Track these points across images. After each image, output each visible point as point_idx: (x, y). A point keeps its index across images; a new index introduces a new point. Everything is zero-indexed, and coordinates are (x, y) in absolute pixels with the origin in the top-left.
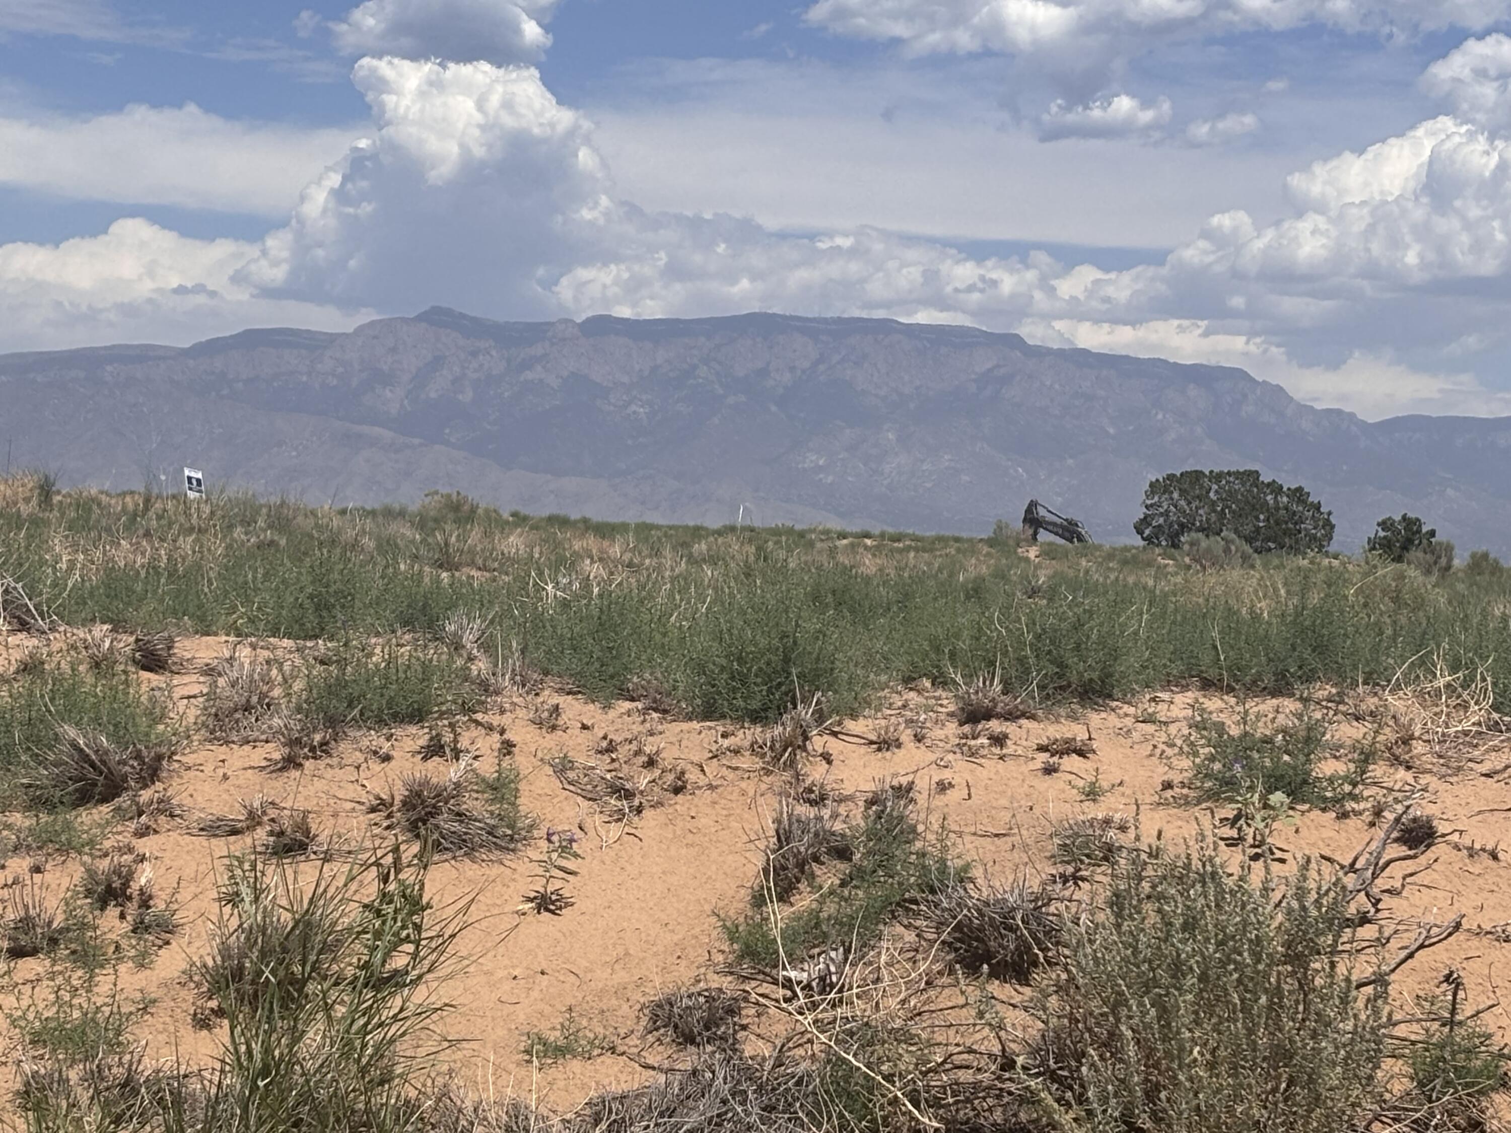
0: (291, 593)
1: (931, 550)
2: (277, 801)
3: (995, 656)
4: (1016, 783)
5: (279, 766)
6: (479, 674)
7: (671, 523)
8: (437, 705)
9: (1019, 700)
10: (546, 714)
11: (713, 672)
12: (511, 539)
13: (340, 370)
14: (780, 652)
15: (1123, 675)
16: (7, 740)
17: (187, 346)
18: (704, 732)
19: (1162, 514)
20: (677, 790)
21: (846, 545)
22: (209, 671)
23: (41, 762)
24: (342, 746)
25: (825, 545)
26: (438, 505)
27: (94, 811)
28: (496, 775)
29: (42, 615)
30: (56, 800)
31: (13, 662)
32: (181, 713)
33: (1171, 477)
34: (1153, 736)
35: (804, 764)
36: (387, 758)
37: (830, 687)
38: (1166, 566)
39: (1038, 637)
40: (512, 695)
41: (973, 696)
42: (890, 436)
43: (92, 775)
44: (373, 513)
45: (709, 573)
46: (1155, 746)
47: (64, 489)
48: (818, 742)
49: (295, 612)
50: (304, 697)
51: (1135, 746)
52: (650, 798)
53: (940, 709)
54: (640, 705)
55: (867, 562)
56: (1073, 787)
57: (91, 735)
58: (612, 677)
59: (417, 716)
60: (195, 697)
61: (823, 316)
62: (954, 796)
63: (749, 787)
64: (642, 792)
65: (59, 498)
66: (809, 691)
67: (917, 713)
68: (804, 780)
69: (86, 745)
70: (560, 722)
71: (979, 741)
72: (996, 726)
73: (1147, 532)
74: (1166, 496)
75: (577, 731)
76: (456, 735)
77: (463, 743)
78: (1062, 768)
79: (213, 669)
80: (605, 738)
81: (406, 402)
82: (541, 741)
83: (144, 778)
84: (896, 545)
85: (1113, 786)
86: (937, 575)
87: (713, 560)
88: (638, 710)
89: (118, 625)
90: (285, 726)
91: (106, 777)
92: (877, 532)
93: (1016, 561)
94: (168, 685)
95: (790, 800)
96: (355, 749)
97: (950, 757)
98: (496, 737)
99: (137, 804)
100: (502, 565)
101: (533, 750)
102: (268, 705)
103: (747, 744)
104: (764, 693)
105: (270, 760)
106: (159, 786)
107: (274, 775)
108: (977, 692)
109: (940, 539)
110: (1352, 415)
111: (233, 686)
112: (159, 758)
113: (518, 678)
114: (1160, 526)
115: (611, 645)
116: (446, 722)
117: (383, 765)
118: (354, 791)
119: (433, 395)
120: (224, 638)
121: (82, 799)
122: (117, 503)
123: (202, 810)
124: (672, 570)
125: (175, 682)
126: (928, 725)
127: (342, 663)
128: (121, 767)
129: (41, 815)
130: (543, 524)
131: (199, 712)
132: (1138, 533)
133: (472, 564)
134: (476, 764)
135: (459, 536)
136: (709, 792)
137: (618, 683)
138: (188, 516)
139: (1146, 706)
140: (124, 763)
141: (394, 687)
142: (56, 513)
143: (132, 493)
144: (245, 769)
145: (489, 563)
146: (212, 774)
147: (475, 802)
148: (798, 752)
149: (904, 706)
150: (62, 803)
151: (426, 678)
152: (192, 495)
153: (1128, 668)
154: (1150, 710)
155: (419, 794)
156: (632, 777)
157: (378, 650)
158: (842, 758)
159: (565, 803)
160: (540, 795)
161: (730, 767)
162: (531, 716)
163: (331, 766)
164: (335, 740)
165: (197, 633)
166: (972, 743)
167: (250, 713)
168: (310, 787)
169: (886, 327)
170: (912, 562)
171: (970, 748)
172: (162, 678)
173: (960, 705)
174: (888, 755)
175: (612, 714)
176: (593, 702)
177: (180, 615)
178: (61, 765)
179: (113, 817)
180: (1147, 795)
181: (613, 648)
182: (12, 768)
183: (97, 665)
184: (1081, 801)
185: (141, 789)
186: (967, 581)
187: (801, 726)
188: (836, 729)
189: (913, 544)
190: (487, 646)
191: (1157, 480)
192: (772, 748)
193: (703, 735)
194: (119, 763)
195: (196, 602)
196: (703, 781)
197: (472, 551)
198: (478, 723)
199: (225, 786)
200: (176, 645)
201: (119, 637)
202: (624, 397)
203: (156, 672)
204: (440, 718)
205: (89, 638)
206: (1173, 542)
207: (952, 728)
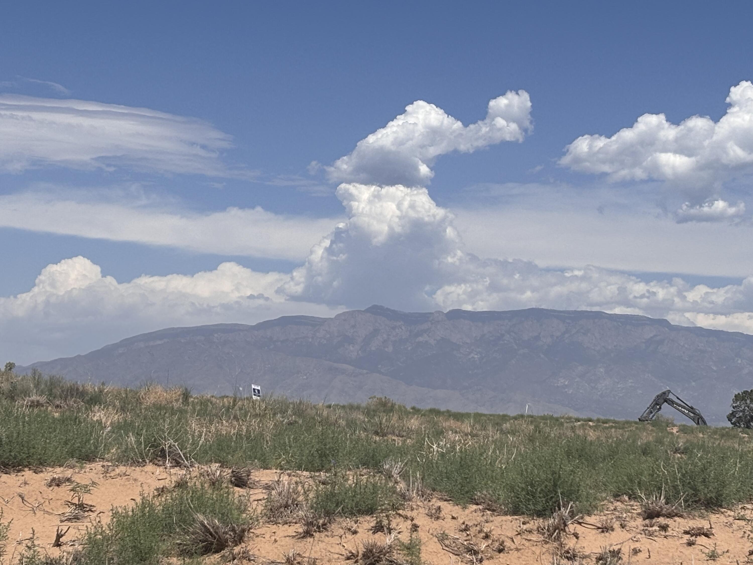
0: (307, 448)
1: (623, 428)
2: (301, 553)
3: (661, 484)
4: (673, 550)
5: (302, 535)
6: (401, 491)
7: (491, 413)
8: (380, 506)
9: (674, 507)
10: (434, 511)
11: (518, 491)
12: (412, 421)
13: (328, 336)
14: (552, 482)
15: (728, 495)
16: (170, 522)
17: (254, 324)
18: (514, 521)
19: (741, 411)
20: (500, 551)
21: (579, 425)
22: (268, 487)
23: (187, 533)
24: (333, 526)
25: (569, 425)
26: (375, 404)
27: (211, 557)
28: (409, 541)
29: (186, 458)
30: (193, 551)
31: (173, 482)
32: (254, 508)
33: (745, 392)
34: (744, 527)
35: (565, 539)
36: (355, 532)
37: (577, 499)
38: (744, 437)
39: (683, 475)
40: (417, 501)
41: (650, 505)
42: (601, 370)
43: (210, 539)
44: (343, 407)
45: (511, 438)
46: (745, 532)
47: (195, 395)
48: (571, 527)
49: (309, 458)
50: (314, 501)
51: (735, 532)
52: (486, 555)
53: (633, 511)
54: (481, 507)
55: (591, 434)
56: (703, 553)
57: (210, 519)
58: (467, 492)
59: (370, 511)
60: (260, 500)
61: (567, 310)
62: (642, 556)
63: (537, 550)
64: (482, 552)
65: (192, 399)
66: (567, 501)
67: (622, 513)
68: (564, 547)
69: (208, 524)
70: (441, 515)
71: (654, 528)
72: (662, 520)
73: (734, 420)
74: (743, 402)
75: (450, 520)
76: (390, 521)
77: (393, 525)
78: (697, 543)
79: (269, 486)
80: (464, 523)
81: (360, 352)
82: (431, 525)
83: (236, 541)
84: (605, 425)
85: (724, 552)
86: (626, 441)
87: (513, 433)
88: (480, 510)
89: (223, 464)
90: (305, 515)
91: (217, 540)
92: (595, 418)
93: (666, 434)
94: (248, 494)
95: (558, 557)
96: (340, 528)
97: (639, 536)
98: (409, 522)
99: (233, 554)
100: (408, 434)
101: (428, 529)
102: (297, 505)
103: (535, 528)
104: (544, 502)
105: (297, 532)
106: (243, 545)
107: (300, 540)
108: (652, 503)
109: (627, 422)
111: (279, 495)
112: (243, 531)
113: (420, 493)
114: (740, 417)
115: (466, 476)
116: (384, 514)
117: (353, 536)
118: (338, 549)
119: (373, 349)
120: (275, 471)
121: (205, 551)
122: (220, 402)
123: (264, 557)
124: (493, 437)
125: (251, 493)
126: (627, 519)
127: (334, 484)
128: (225, 535)
129: (186, 559)
130: (427, 413)
131: (263, 508)
132: (729, 420)
133: (393, 433)
134: (399, 536)
135: (387, 419)
136: (516, 552)
137: (470, 496)
138: (254, 409)
139: (740, 511)
140: (226, 533)
141: (359, 496)
142: (190, 407)
143: (227, 397)
144: (285, 537)
145: (401, 432)
146: (269, 539)
147: (399, 555)
148: (561, 532)
149: (615, 509)
150: (196, 553)
151: (375, 492)
152: (254, 397)
153: (730, 492)
154: (742, 514)
155: (371, 551)
156: (478, 544)
157: (351, 478)
158: (584, 536)
159: (444, 557)
160: (431, 552)
161: (526, 539)
162: (426, 512)
163: (328, 536)
164: (330, 523)
165: (261, 468)
166: (650, 529)
167: (288, 509)
168: (317, 546)
169: (599, 315)
170: (613, 434)
171: (649, 531)
172: (244, 490)
173: (643, 509)
174: (607, 534)
175: (467, 511)
176: (457, 505)
177: (253, 459)
178: (196, 534)
179: (221, 560)
180: (741, 558)
181: (467, 478)
182: (172, 535)
183: (214, 484)
184: (707, 560)
185: (234, 546)
186: (642, 444)
187: (563, 519)
188: (580, 521)
189: (614, 425)
190: (405, 476)
191: (739, 394)
192: (548, 530)
193: (513, 523)
194: (224, 533)
195: (260, 452)
196: (513, 546)
197: (393, 426)
198: (400, 515)
199: (276, 545)
200: (252, 474)
201: (224, 470)
202: (468, 350)
203: (242, 488)
204: (382, 512)
205: (209, 470)
206: (747, 425)
207: (640, 521)
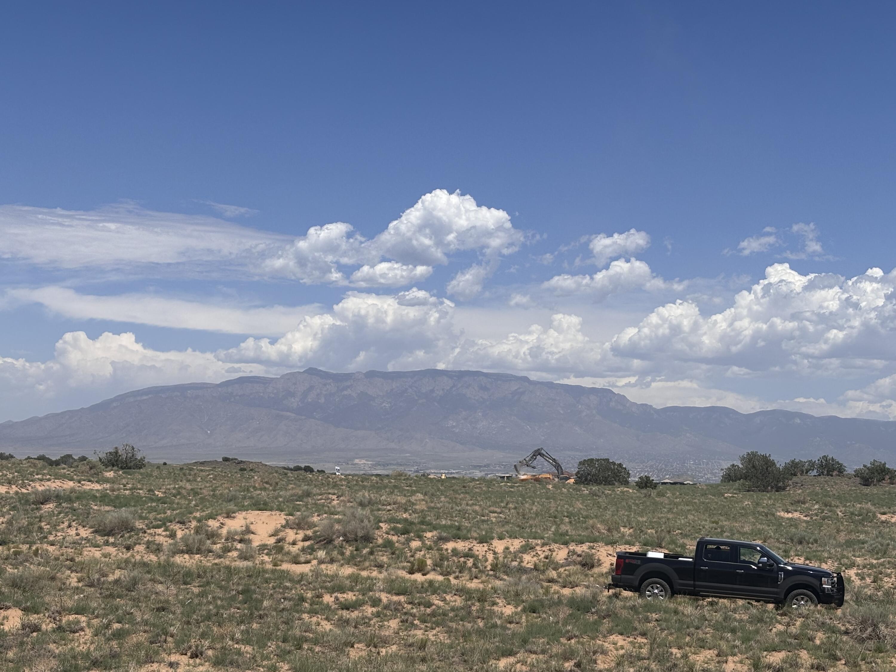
13: (276, 391)
17: (219, 383)
42: (480, 414)
110: (651, 406)
119: (310, 400)
202: (381, 400)
